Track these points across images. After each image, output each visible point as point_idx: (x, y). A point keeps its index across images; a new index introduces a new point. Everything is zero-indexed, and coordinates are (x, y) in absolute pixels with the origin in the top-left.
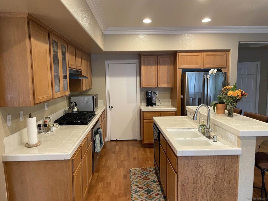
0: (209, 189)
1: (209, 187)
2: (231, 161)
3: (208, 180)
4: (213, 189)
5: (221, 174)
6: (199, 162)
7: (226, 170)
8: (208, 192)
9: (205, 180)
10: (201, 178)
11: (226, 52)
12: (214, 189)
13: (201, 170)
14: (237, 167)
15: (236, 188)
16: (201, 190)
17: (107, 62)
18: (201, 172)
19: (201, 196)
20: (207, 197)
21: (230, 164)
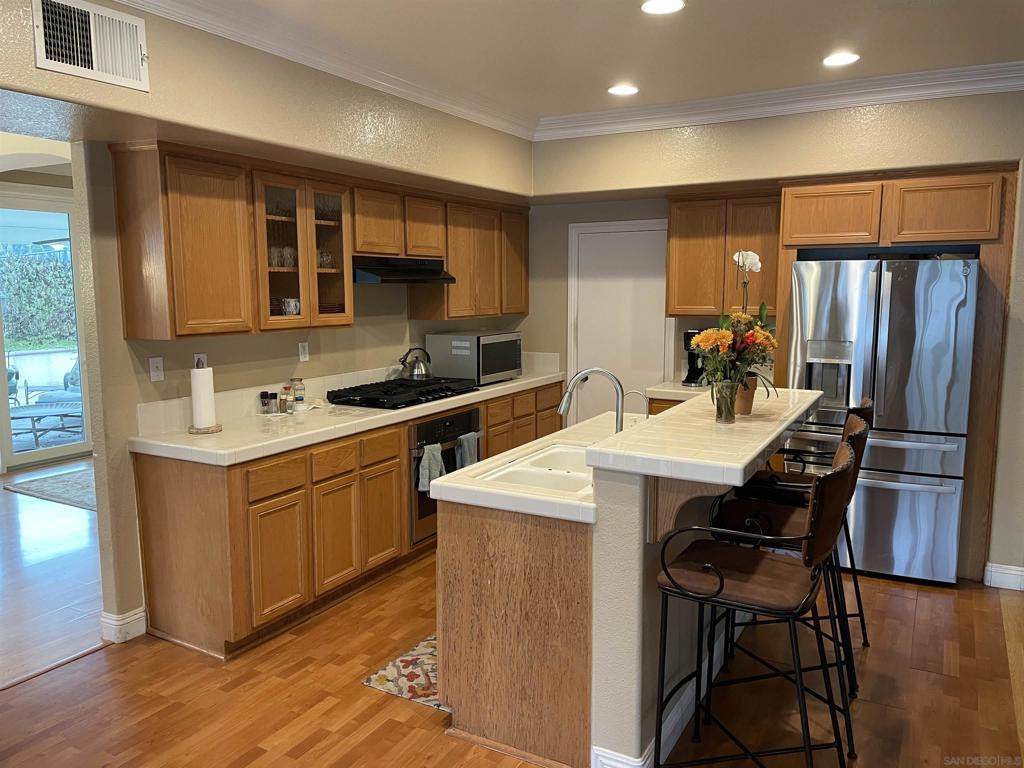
0: (514, 611)
1: (511, 604)
2: (569, 537)
3: (509, 583)
4: (524, 613)
5: (542, 574)
6: (487, 527)
7: (555, 565)
8: (509, 620)
9: (501, 579)
10: (491, 572)
11: (1001, 174)
12: (527, 614)
13: (490, 549)
14: (588, 561)
15: (586, 627)
16: (491, 606)
17: (574, 231)
18: (491, 555)
19: (494, 627)
20: (509, 631)
21: (566, 547)
